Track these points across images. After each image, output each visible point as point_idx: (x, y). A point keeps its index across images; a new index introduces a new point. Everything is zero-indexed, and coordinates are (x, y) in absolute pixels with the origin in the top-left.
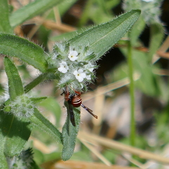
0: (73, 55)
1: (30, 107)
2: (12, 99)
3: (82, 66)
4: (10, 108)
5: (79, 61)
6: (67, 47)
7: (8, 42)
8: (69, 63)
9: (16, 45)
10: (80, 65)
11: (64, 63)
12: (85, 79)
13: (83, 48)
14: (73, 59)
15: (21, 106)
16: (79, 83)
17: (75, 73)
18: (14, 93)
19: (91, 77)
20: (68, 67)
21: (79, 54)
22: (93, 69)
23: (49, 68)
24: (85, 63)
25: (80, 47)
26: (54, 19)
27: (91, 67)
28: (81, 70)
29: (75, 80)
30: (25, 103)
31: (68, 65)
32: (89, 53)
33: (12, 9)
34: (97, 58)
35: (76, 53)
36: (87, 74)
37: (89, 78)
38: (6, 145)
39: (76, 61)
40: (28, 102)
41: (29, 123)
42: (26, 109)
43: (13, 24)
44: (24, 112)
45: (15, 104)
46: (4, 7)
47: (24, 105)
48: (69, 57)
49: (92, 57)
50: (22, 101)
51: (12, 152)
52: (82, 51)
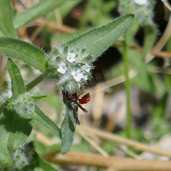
0: (71, 57)
1: (32, 105)
2: (14, 97)
3: (79, 67)
4: (13, 106)
5: (77, 62)
6: (66, 50)
7: (11, 45)
8: (67, 64)
9: (18, 47)
10: (77, 66)
11: (63, 64)
12: (82, 79)
13: (81, 50)
14: (71, 61)
15: (23, 104)
16: (77, 83)
17: (73, 73)
18: (17, 92)
19: (88, 77)
20: (66, 68)
21: (77, 56)
22: (89, 69)
23: (49, 68)
24: (82, 65)
25: (78, 50)
26: (55, 21)
27: (88, 68)
28: (79, 71)
29: (73, 80)
30: (27, 101)
31: (67, 66)
32: (86, 55)
33: (15, 12)
34: (94, 60)
35: (74, 55)
36: (84, 75)
37: (86, 78)
38: (9, 140)
39: (74, 62)
40: (29, 100)
41: (31, 120)
42: (27, 106)
43: (16, 26)
44: (26, 110)
45: (17, 102)
46: (8, 10)
47: (26, 103)
48: (68, 58)
49: (89, 58)
50: (24, 99)
51: (15, 146)
52: (79, 53)
